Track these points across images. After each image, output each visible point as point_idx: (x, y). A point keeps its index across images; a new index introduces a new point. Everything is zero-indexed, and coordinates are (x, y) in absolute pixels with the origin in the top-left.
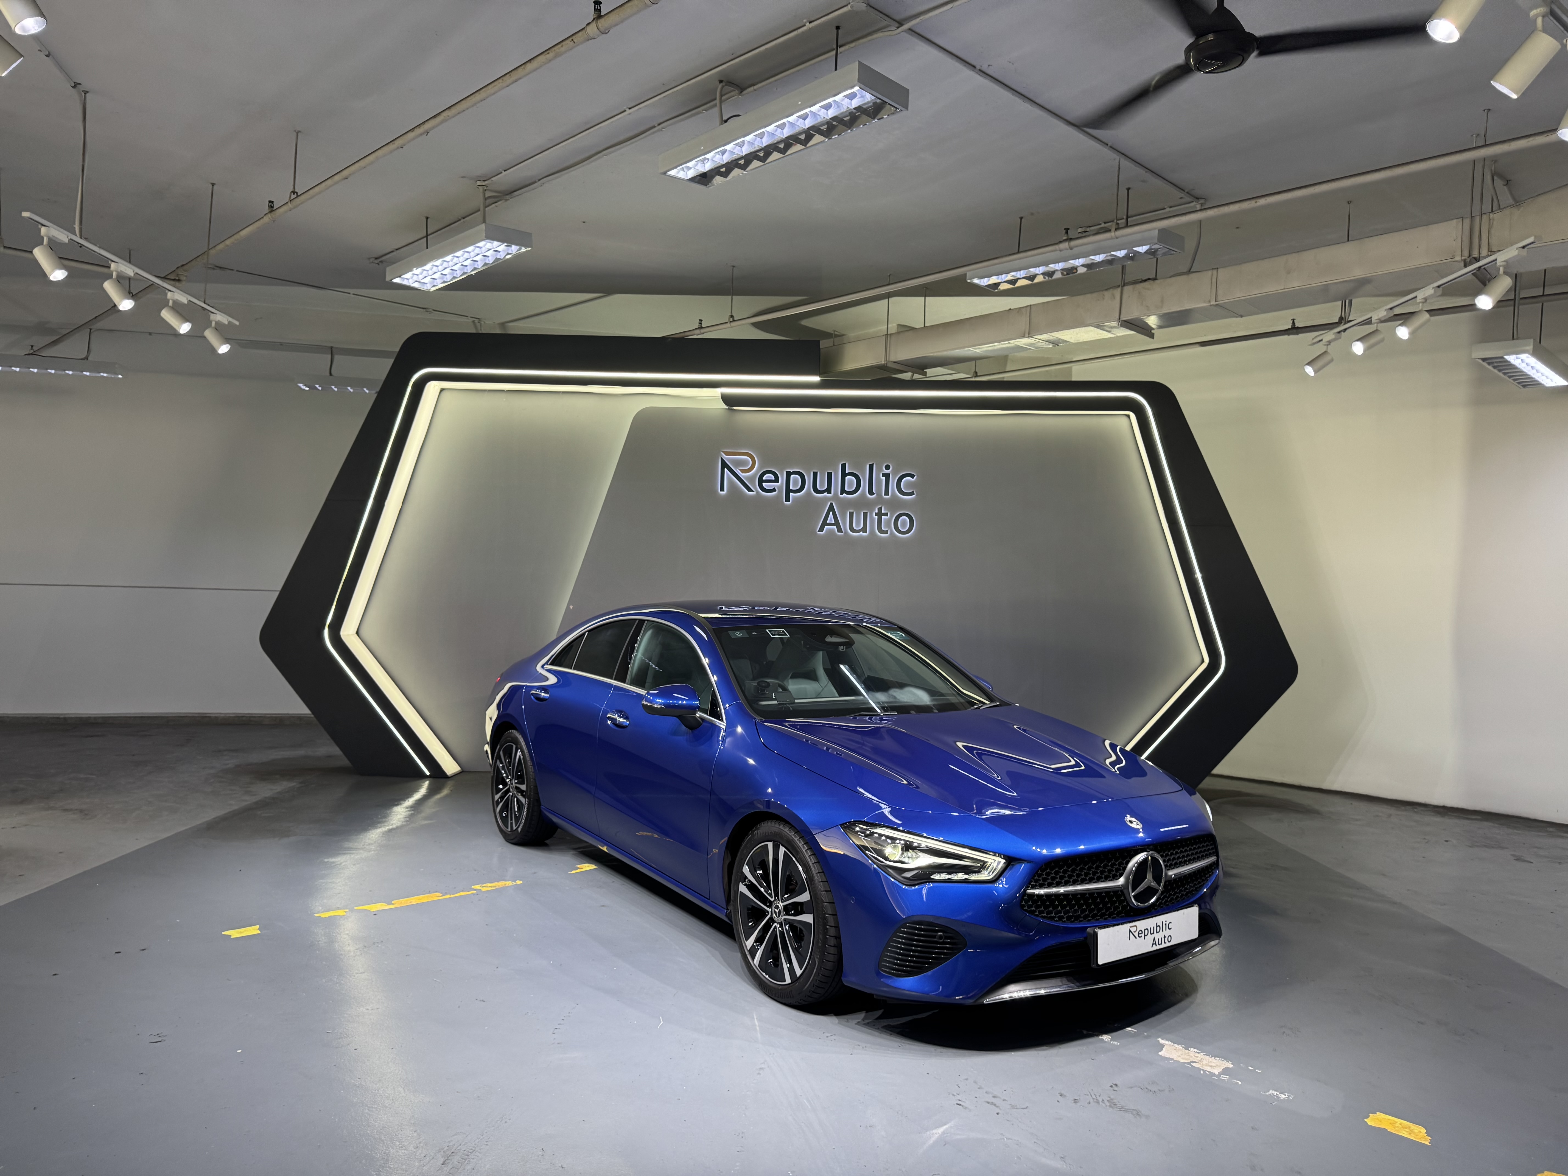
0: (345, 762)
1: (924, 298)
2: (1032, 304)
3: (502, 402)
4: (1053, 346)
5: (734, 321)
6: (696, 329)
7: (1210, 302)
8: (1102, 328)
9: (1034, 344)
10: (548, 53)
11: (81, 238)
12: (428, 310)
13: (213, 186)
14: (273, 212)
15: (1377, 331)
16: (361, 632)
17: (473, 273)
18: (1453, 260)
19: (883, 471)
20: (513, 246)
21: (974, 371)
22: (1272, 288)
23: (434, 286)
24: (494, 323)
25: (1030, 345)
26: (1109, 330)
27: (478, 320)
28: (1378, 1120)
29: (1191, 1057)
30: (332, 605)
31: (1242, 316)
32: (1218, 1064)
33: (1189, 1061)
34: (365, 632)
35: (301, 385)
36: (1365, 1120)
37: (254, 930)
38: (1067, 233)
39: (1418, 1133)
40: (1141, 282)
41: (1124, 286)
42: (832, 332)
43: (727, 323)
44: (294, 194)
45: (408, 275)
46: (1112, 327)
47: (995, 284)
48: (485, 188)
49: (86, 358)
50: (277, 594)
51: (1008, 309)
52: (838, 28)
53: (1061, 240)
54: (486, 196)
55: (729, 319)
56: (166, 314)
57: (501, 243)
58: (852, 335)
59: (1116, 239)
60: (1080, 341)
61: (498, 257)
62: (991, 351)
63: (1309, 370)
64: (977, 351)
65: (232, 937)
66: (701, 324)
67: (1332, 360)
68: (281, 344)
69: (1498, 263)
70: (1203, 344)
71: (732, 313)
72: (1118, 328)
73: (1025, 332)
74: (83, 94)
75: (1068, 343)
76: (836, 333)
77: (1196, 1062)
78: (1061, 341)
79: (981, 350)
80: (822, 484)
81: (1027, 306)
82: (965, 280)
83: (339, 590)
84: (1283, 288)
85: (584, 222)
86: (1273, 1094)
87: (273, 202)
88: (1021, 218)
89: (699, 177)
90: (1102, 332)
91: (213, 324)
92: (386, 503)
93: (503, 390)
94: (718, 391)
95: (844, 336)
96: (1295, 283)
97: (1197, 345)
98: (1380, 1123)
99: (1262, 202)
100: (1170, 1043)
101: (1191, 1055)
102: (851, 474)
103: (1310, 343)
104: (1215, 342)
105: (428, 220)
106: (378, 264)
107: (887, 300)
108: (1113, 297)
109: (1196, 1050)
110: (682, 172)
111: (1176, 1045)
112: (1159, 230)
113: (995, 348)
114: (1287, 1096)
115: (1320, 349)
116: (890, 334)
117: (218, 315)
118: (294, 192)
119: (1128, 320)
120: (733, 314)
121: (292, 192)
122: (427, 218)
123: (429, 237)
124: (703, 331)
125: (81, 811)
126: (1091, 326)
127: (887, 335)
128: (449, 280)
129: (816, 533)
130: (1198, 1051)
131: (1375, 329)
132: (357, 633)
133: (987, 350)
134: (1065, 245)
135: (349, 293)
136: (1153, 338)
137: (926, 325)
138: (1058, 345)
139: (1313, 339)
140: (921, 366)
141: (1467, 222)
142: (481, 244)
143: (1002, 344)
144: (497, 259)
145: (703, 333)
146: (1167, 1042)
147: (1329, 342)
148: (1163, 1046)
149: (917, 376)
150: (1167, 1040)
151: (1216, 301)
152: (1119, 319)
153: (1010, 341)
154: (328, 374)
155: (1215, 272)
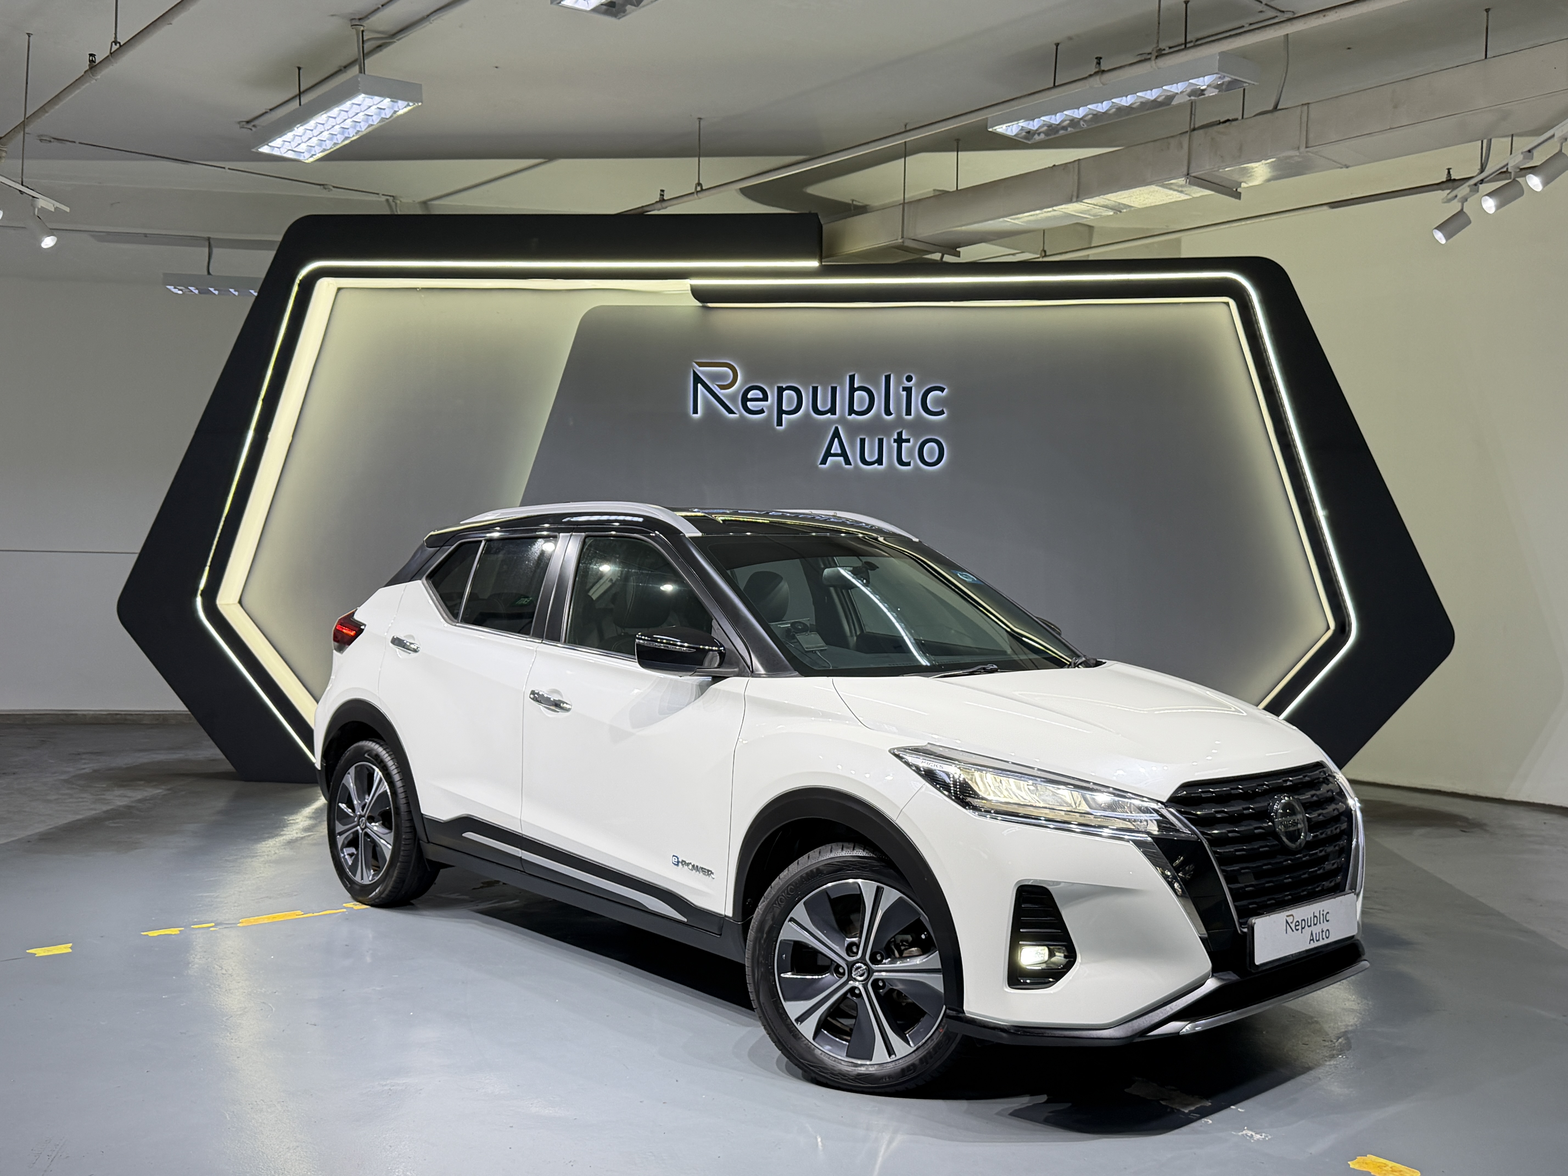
0: (225, 765)
2: (1080, 158)
4: (1114, 213)
5: (702, 190)
6: (657, 202)
7: (1299, 148)
13: (29, 36)
14: (94, 69)
15: (1514, 181)
16: (244, 602)
19: (903, 383)
20: (400, 102)
23: (313, 155)
24: (414, 201)
25: (1085, 212)
27: (392, 198)
28: (1367, 1163)
34: (250, 601)
35: (171, 288)
36: (1349, 1162)
37: (64, 949)
40: (1217, 125)
41: (1194, 130)
43: (693, 193)
44: (116, 45)
45: (278, 142)
46: (1182, 186)
47: (1025, 132)
48: (362, 28)
50: (136, 556)
51: (1051, 165)
53: (1091, 74)
54: (365, 39)
55: (696, 188)
57: (382, 99)
58: (876, 205)
60: (1147, 205)
63: (1439, 236)
65: (37, 956)
66: (663, 195)
67: (1469, 222)
68: (146, 236)
70: (1332, 205)
71: (699, 180)
72: (1190, 187)
73: (1072, 196)
78: (1121, 206)
80: (824, 403)
84: (1389, 128)
85: (497, 67)
86: (1246, 1134)
87: (94, 56)
88: (1057, 45)
91: (36, 211)
92: (271, 435)
93: (417, 288)
95: (867, 207)
96: (1403, 121)
97: (1325, 208)
98: (1364, 1165)
102: (861, 388)
103: (1444, 201)
104: (1349, 202)
106: (251, 129)
107: (903, 158)
108: (1180, 145)
110: (581, 2)
112: (1220, 54)
114: (1263, 1137)
115: (1455, 207)
116: (908, 202)
117: (43, 201)
118: (116, 42)
119: (1203, 176)
120: (701, 182)
121: (113, 42)
122: (300, 71)
123: (303, 95)
124: (664, 204)
126: (1153, 185)
127: (904, 204)
128: (329, 146)
129: (817, 467)
131: (1512, 179)
132: (240, 602)
134: (1099, 80)
136: (1239, 198)
137: (958, 190)
138: (1120, 212)
139: (1448, 194)
140: (955, 244)
142: (358, 100)
144: (383, 119)
147: (1465, 198)
151: (1307, 147)
152: (1189, 174)
153: (1055, 208)
154: (206, 273)
155: (1305, 108)
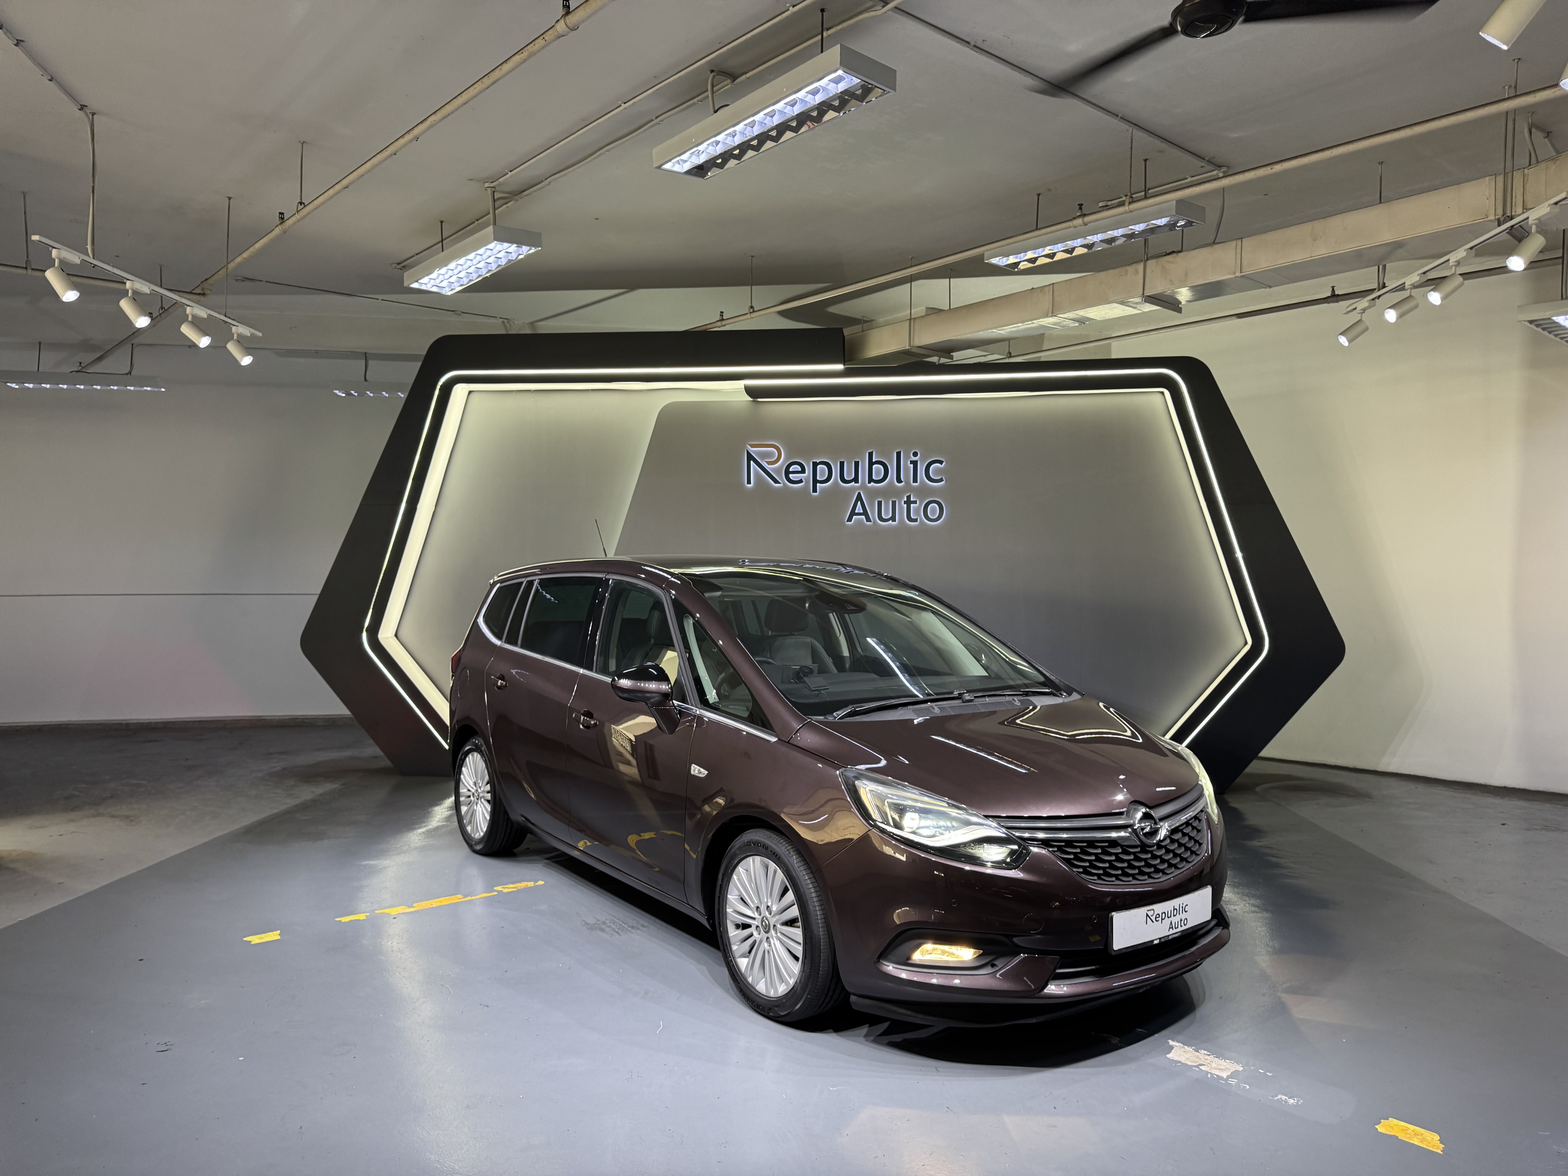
0: (386, 763)
1: (948, 280)
2: (1054, 282)
3: (529, 402)
4: (1079, 324)
5: (754, 311)
6: (718, 321)
7: (1235, 274)
8: (1126, 304)
9: (1059, 323)
10: (522, 53)
11: (94, 258)
12: (457, 312)
13: (229, 199)
14: (283, 224)
15: (1410, 296)
16: (399, 635)
17: (488, 275)
18: (1486, 219)
20: (524, 247)
21: (1007, 351)
22: (1298, 256)
23: (452, 290)
24: (524, 322)
25: (1055, 324)
26: (1135, 306)
27: (507, 320)
28: (1391, 1127)
29: (1201, 1059)
30: (369, 608)
31: (1270, 287)
32: (1228, 1067)
33: (1198, 1064)
34: (404, 633)
35: (337, 392)
36: (1376, 1126)
37: (274, 936)
38: (1081, 209)
39: (1431, 1141)
40: (1165, 255)
41: (1147, 260)
42: (861, 318)
43: (747, 314)
44: (301, 205)
45: (425, 280)
46: (1137, 303)
47: (1015, 263)
48: (494, 189)
49: (130, 373)
50: (316, 598)
51: (1030, 288)
52: (823, 10)
53: (1075, 216)
54: (495, 198)
55: (749, 310)
56: (186, 329)
57: (511, 245)
58: (881, 320)
59: (1130, 213)
60: (1106, 318)
61: (510, 258)
62: (1016, 331)
63: (1343, 340)
64: (1001, 332)
65: (252, 943)
66: (722, 316)
67: (1367, 329)
68: (317, 352)
69: (1530, 221)
70: (1240, 316)
71: (751, 303)
72: (1143, 304)
73: (1048, 312)
74: (91, 116)
75: (1094, 321)
76: (864, 319)
77: (1204, 1065)
78: (1086, 319)
79: (1005, 331)
81: (1050, 285)
82: (983, 260)
83: (376, 594)
84: (1310, 256)
85: (597, 219)
86: (1281, 1098)
87: (283, 213)
88: (1039, 195)
89: (696, 170)
90: (1128, 308)
91: (235, 337)
92: (419, 506)
93: (530, 390)
94: (741, 384)
95: (874, 322)
96: (1322, 251)
97: (1234, 318)
98: (1391, 1130)
99: (1278, 168)
100: (1180, 1044)
101: (1201, 1057)
103: (1345, 312)
104: (1253, 313)
105: (443, 224)
106: (401, 269)
107: (909, 284)
108: (1137, 272)
109: (1206, 1052)
110: (677, 165)
111: (1186, 1047)
112: (1177, 201)
113: (1020, 328)
114: (1296, 1101)
115: (1354, 317)
116: (914, 319)
117: (240, 328)
118: (301, 203)
119: (1152, 295)
120: (753, 305)
121: (299, 203)
122: (442, 222)
123: (444, 242)
124: (724, 323)
125: (127, 817)
126: (1114, 302)
127: (910, 319)
128: (466, 283)
129: (845, 523)
130: (1208, 1053)
131: (1409, 295)
132: (396, 635)
133: (1012, 331)
134: (1079, 221)
135: (378, 299)
136: (1181, 313)
137: (951, 308)
138: (1084, 323)
139: (1347, 307)
140: (947, 349)
141: (1500, 179)
142: (491, 246)
143: (1026, 324)
144: (510, 261)
145: (725, 325)
146: (1177, 1044)
147: (1364, 310)
148: (1172, 1048)
149: (943, 360)
150: (1178, 1042)
151: (1241, 273)
152: (1143, 294)
153: (1033, 321)
154: (363, 380)
155: (1239, 242)
